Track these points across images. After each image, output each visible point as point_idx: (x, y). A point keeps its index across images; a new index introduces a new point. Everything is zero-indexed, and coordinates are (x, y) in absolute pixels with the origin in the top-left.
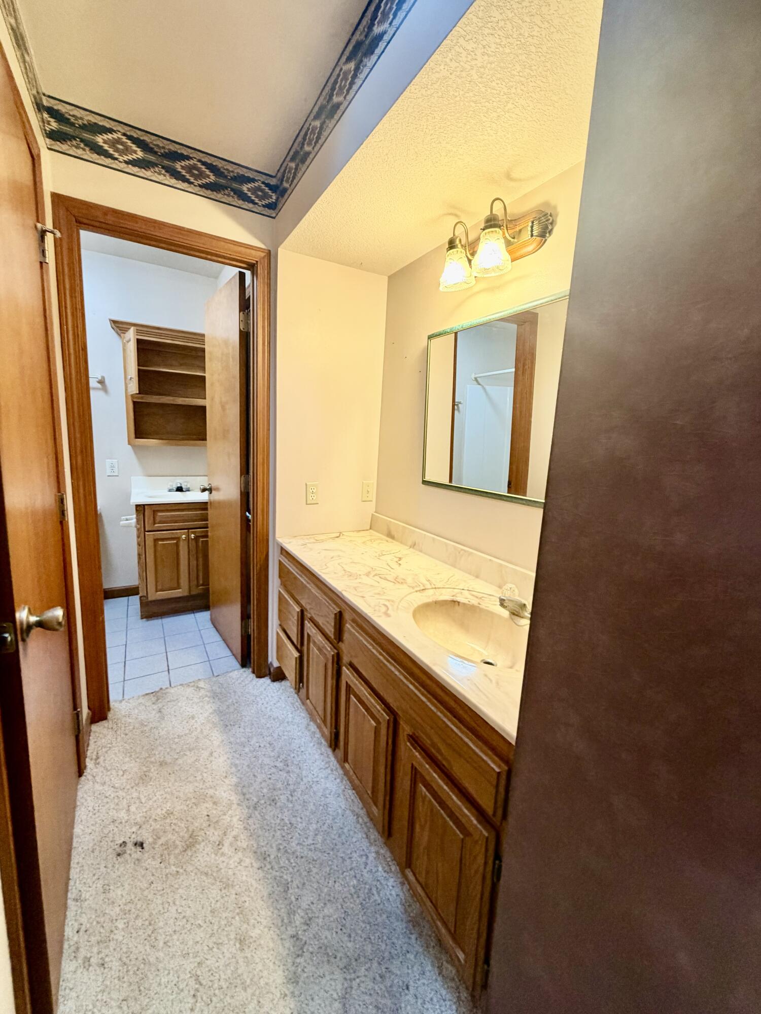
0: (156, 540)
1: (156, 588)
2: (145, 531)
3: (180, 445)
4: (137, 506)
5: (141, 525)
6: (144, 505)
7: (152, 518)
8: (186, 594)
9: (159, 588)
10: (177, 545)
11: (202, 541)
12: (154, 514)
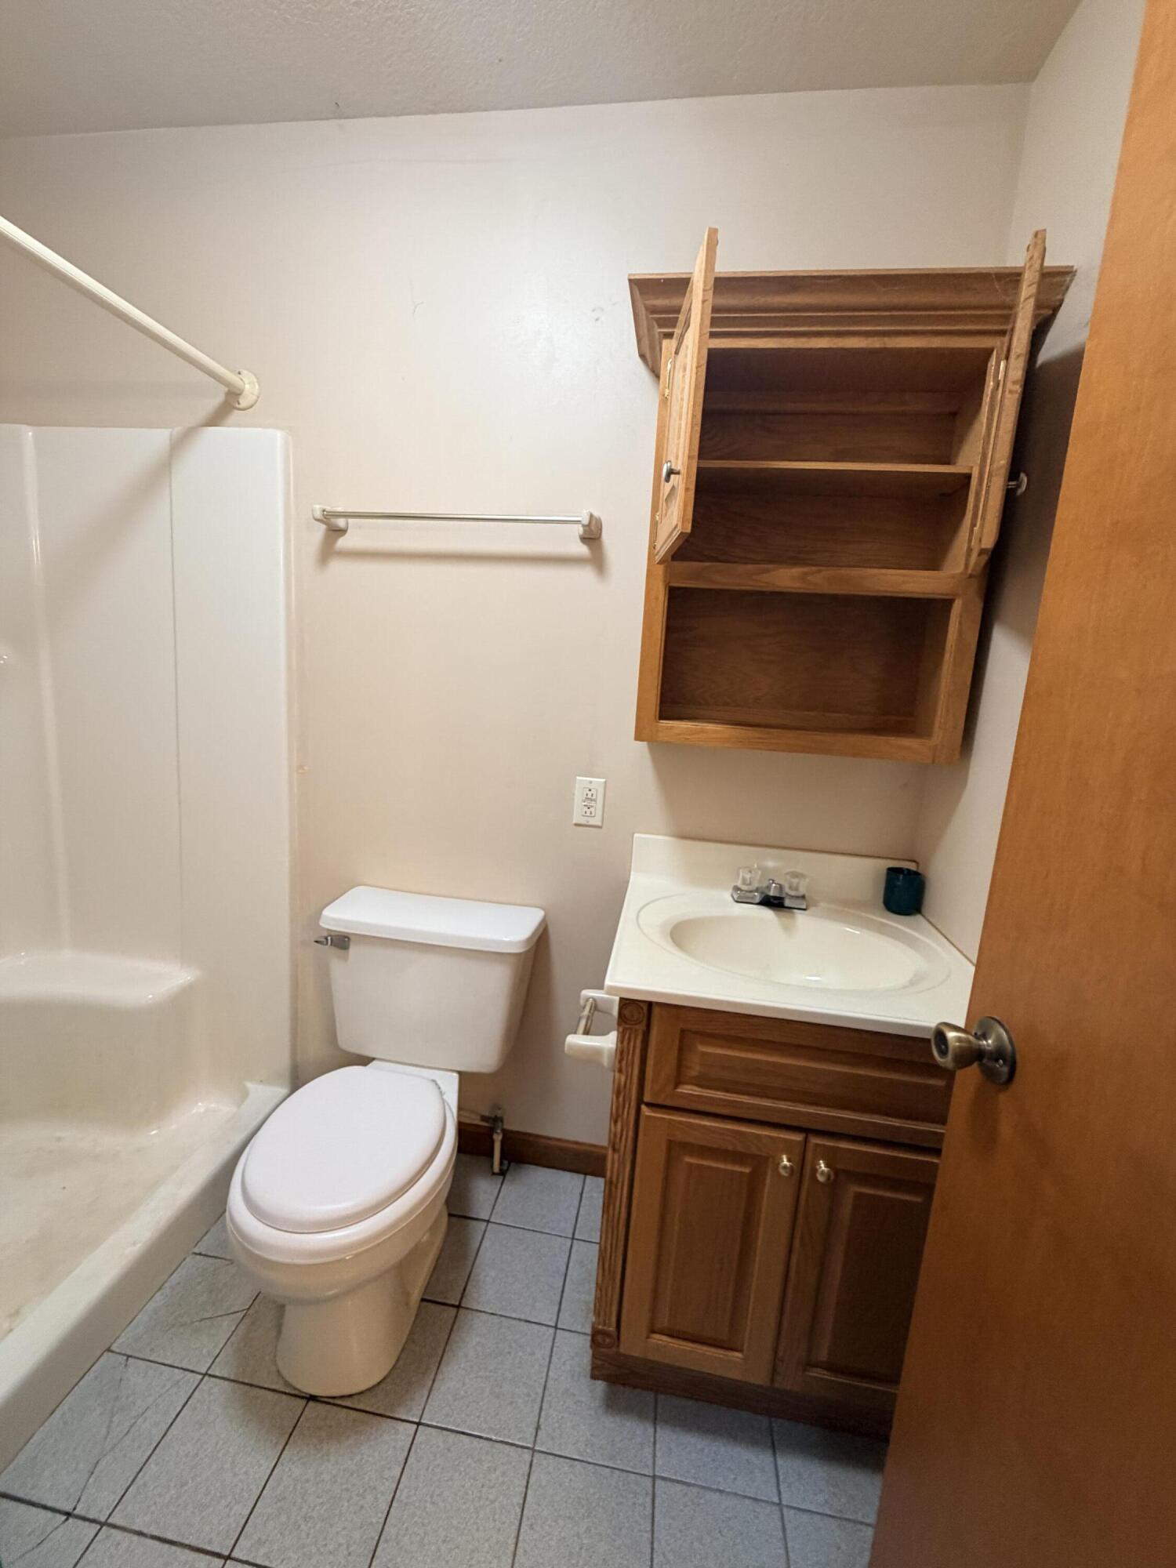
0: (675, 1148)
1: (652, 1321)
2: (640, 1101)
3: (828, 751)
4: (625, 1003)
5: (629, 1077)
6: (650, 1004)
7: (673, 1056)
8: (759, 1377)
9: (664, 1321)
10: (753, 1184)
11: (859, 1197)
12: (681, 1041)
